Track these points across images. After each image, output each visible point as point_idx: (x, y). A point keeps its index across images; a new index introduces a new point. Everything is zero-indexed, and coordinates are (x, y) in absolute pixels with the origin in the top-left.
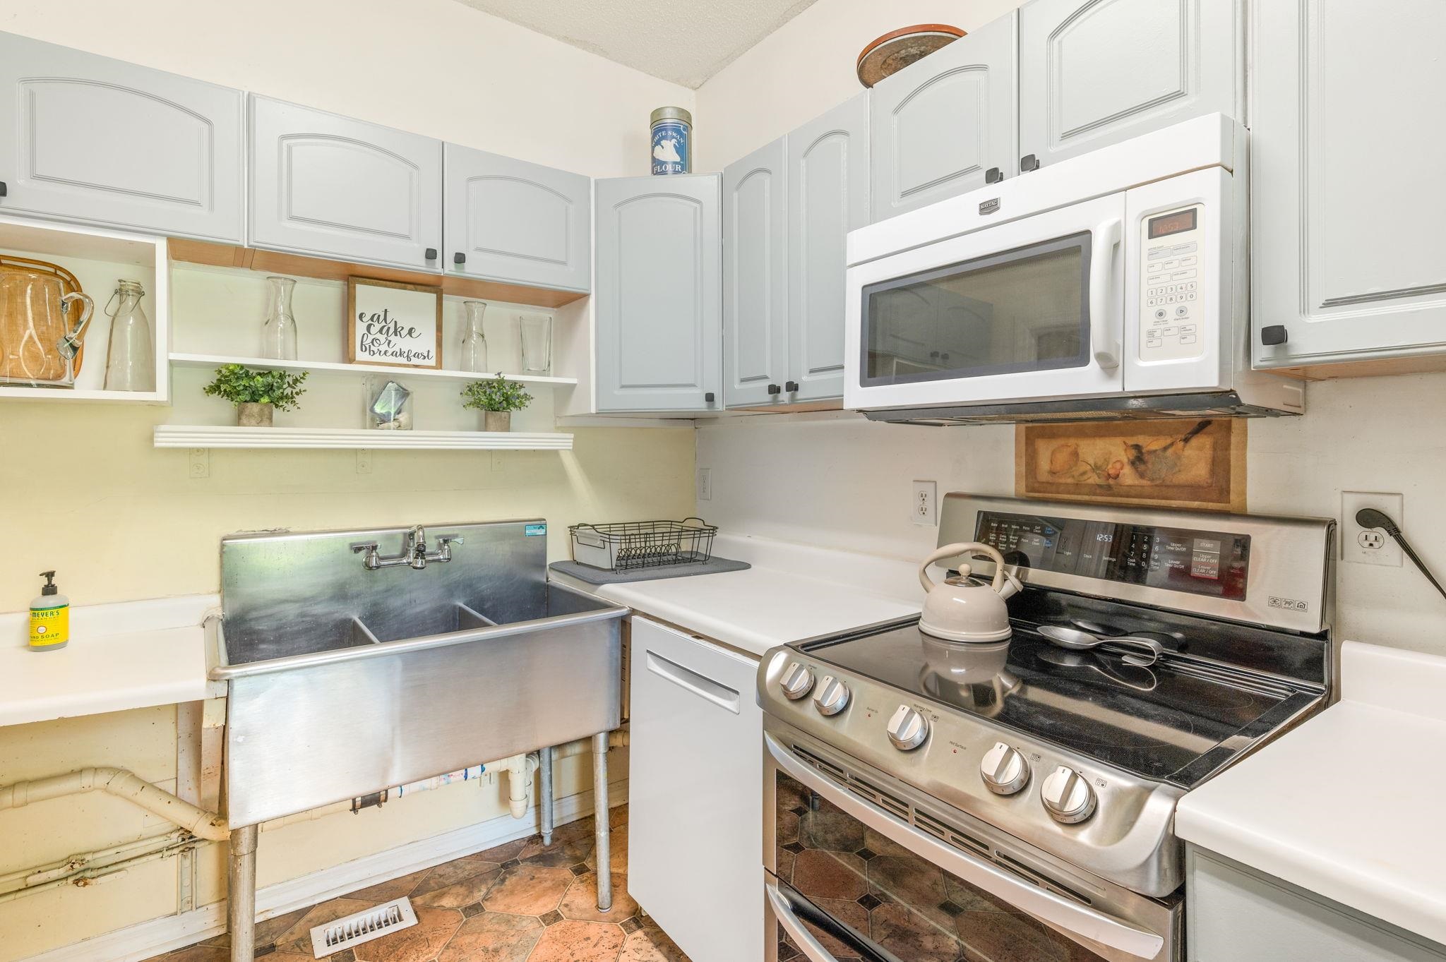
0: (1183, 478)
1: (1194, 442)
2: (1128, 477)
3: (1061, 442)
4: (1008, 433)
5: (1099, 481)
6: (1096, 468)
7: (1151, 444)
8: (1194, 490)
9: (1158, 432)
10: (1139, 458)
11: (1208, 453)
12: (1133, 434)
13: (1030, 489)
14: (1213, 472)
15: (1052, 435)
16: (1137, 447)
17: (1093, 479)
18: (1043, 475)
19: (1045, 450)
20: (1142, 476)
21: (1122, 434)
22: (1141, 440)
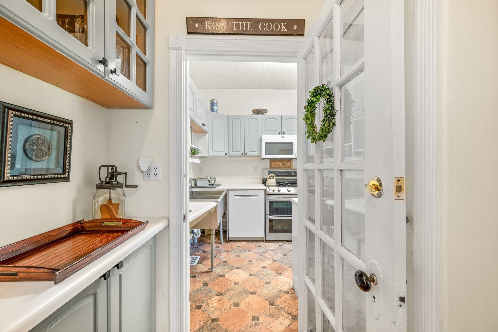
0: (287, 166)
1: (288, 162)
2: (282, 166)
3: (275, 162)
4: (268, 161)
5: (279, 167)
6: (279, 165)
7: (284, 162)
8: (288, 167)
9: (285, 161)
10: (283, 164)
11: (289, 163)
12: (282, 161)
13: (271, 168)
14: (290, 165)
15: (273, 161)
16: (283, 163)
17: (278, 166)
18: (273, 166)
19: (273, 163)
20: (283, 166)
21: (281, 161)
22: (283, 162)
